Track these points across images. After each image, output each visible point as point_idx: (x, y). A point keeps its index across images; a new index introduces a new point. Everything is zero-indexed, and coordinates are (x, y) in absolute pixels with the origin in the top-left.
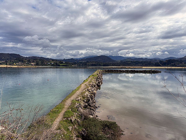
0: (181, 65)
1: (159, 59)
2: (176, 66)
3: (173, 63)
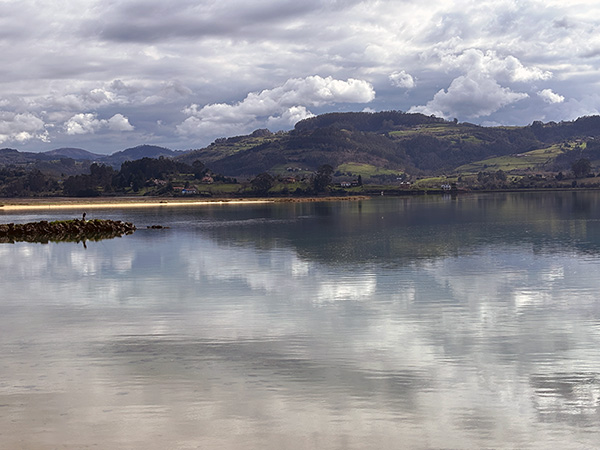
0: (201, 188)
1: (86, 157)
2: (178, 196)
3: (160, 177)
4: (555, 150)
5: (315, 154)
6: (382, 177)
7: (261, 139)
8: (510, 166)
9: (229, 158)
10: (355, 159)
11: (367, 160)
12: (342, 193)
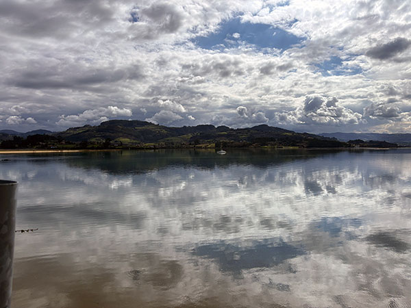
0: (59, 146)
1: (14, 134)
3: (43, 142)
4: (190, 136)
5: (108, 134)
6: (133, 143)
7: (87, 129)
8: (176, 140)
9: (74, 135)
10: (123, 137)
11: (127, 137)
12: (114, 148)
